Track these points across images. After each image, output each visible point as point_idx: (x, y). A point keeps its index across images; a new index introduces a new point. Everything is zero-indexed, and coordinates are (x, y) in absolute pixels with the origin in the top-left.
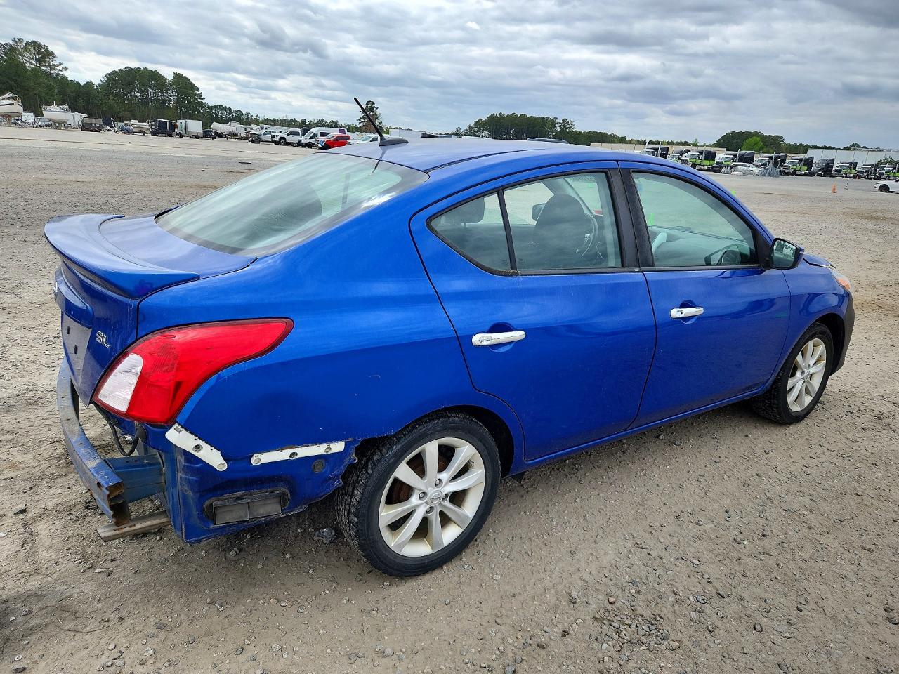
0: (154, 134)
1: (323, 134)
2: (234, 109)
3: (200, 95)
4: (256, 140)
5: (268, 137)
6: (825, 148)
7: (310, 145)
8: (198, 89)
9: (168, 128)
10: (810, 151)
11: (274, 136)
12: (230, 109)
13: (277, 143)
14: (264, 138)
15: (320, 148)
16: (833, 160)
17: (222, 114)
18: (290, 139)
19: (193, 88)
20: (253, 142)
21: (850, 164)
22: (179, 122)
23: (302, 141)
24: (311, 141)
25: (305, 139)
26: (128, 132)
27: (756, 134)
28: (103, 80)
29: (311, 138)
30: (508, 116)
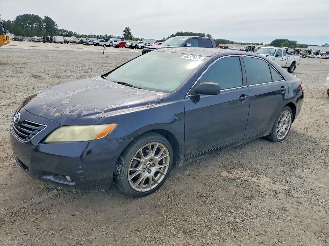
0: (44, 42)
1: (115, 41)
2: (69, 31)
3: (56, 25)
4: (87, 44)
5: (92, 43)
6: (314, 46)
7: (109, 46)
8: (55, 23)
9: (50, 40)
10: (309, 47)
11: (94, 42)
12: (67, 31)
13: (95, 45)
14: (90, 43)
15: (115, 47)
16: (319, 51)
17: (64, 33)
18: (100, 43)
19: (53, 22)
20: (85, 45)
21: (326, 52)
22: (54, 37)
23: (107, 44)
24: (110, 44)
25: (107, 43)
26: (34, 41)
27: (286, 40)
28: (15, 19)
29: (110, 43)
30: (185, 33)
